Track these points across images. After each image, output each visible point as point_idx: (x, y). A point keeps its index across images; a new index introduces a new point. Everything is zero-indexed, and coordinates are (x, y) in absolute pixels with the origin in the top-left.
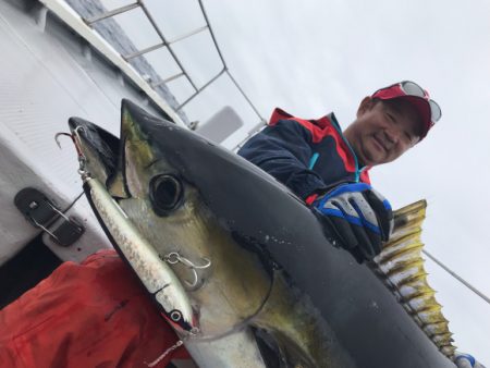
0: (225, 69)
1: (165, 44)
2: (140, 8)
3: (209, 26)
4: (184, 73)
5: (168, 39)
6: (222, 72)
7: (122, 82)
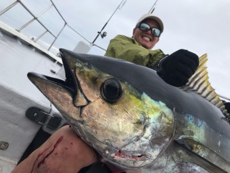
0: (66, 23)
1: (35, 18)
2: (19, 3)
3: (53, 4)
4: (48, 31)
5: (36, 16)
6: (65, 25)
7: (20, 43)
